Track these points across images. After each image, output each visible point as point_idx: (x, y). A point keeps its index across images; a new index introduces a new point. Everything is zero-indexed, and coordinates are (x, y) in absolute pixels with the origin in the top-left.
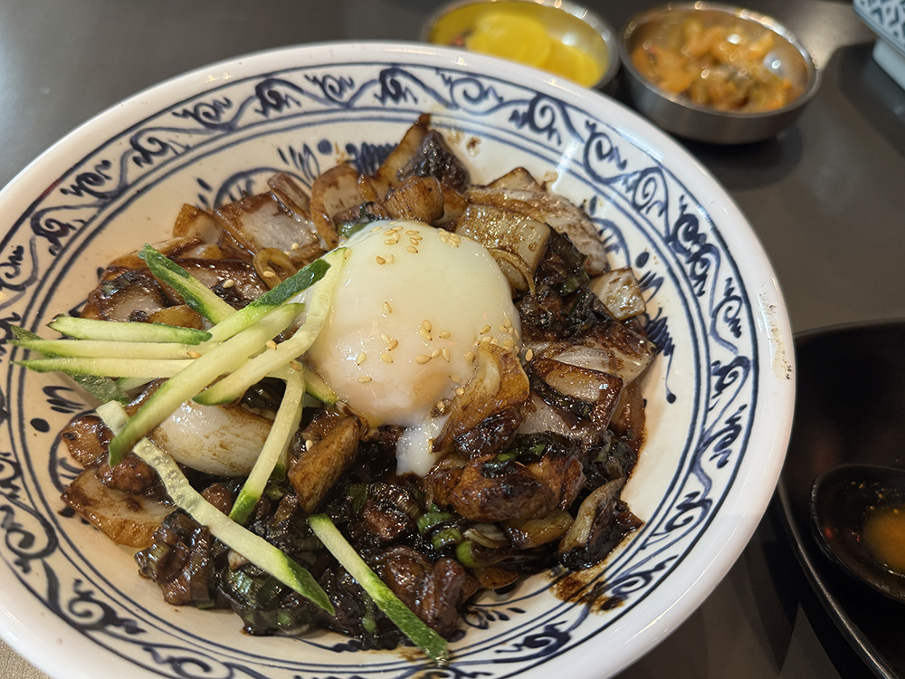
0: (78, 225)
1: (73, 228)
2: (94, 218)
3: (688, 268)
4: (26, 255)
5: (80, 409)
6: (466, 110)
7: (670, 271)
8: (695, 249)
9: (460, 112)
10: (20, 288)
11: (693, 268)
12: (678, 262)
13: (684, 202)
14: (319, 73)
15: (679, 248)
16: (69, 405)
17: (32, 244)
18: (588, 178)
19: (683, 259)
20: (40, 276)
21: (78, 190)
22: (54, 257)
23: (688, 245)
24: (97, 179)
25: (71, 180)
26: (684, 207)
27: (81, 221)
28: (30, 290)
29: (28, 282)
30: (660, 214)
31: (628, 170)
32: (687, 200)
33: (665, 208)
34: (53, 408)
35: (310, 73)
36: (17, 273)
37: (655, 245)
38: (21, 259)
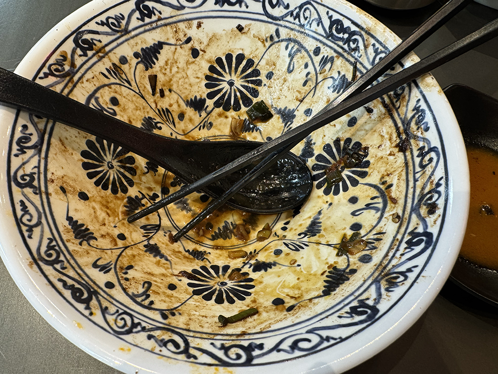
0: (36, 170)
1: (35, 173)
2: (39, 161)
3: (346, 47)
4: (27, 203)
5: (112, 264)
6: (188, 7)
7: (335, 51)
8: (346, 36)
9: (186, 10)
10: (39, 223)
11: (349, 46)
12: (338, 46)
13: (330, 15)
14: (103, 18)
15: (336, 39)
16: (107, 266)
17: (25, 196)
18: (270, 20)
19: (341, 43)
20: (41, 211)
21: (22, 151)
22: (39, 195)
23: (341, 35)
24: (27, 139)
25: (15, 147)
26: (330, 17)
27: (35, 167)
28: (43, 220)
29: (40, 217)
30: (318, 25)
31: (291, 9)
32: (331, 13)
33: (320, 22)
34: (104, 273)
35: (98, 19)
36: (31, 216)
37: (321, 42)
38: (27, 207)
